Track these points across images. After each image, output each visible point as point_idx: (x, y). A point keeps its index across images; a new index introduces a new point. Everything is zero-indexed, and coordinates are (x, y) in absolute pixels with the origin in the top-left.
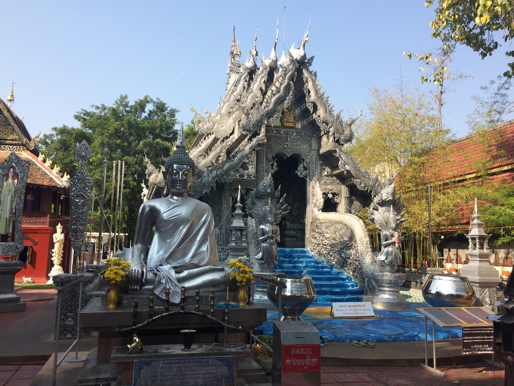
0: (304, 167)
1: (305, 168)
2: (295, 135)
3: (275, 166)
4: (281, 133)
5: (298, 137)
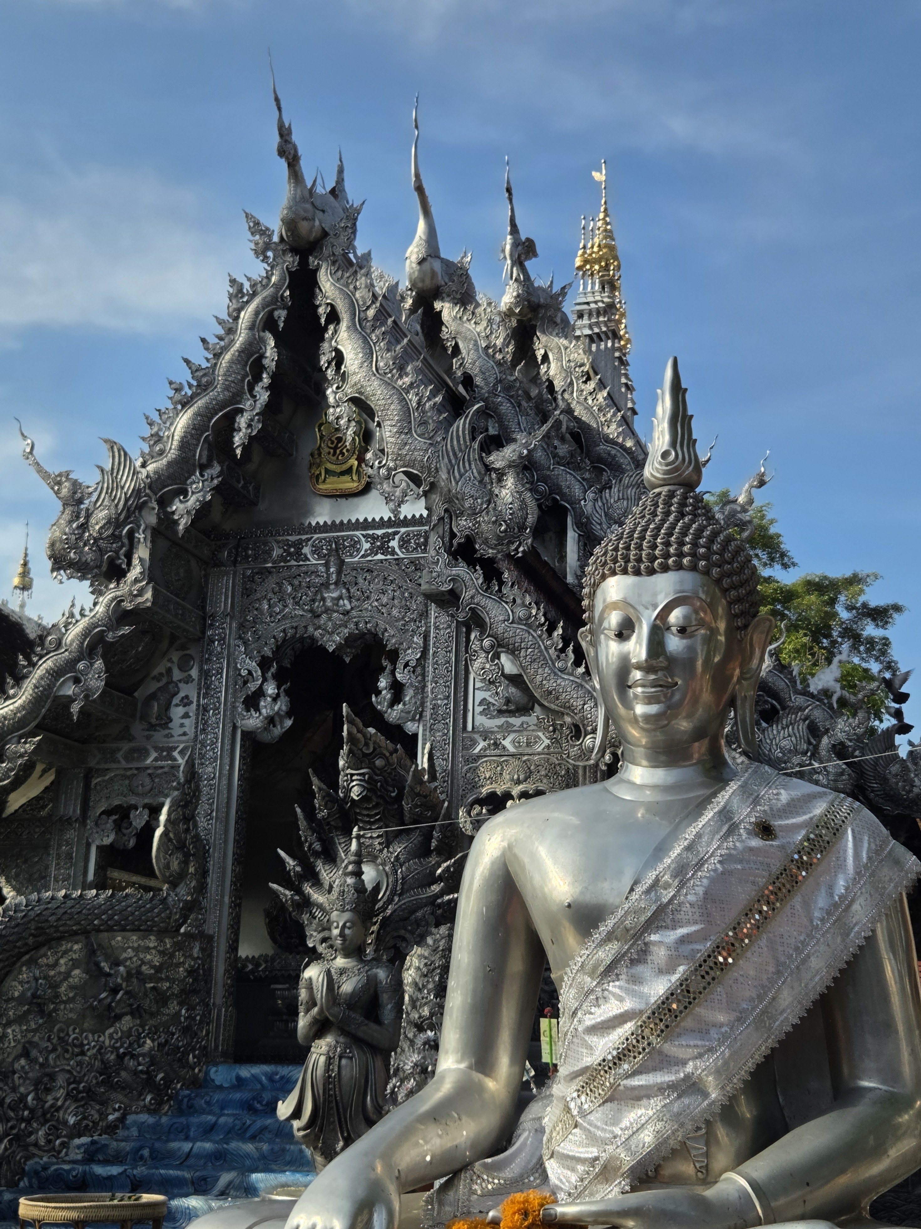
1: (399, 692)
2: (362, 553)
3: (269, 699)
4: (303, 551)
5: (380, 557)
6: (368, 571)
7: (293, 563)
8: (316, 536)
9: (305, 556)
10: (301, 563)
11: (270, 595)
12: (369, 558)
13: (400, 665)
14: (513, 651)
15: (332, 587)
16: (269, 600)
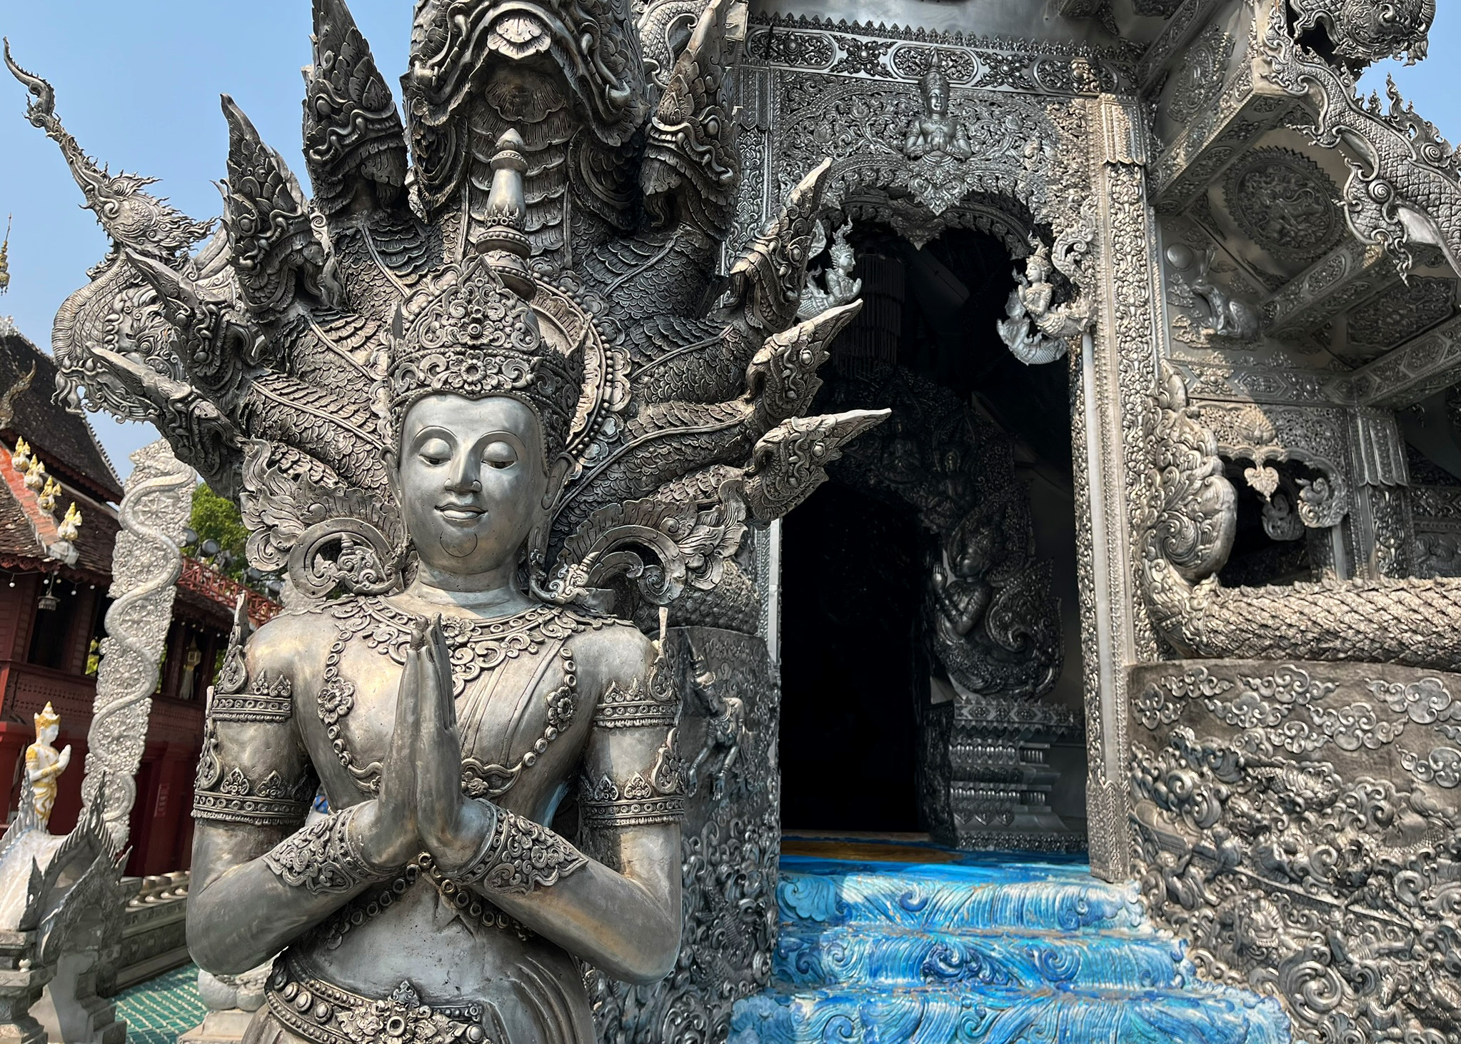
0: (1052, 275)
1: (1064, 290)
2: (978, 78)
3: (841, 271)
4: (882, 59)
5: (1005, 88)
6: (992, 104)
7: (862, 74)
8: (900, 43)
9: (884, 67)
10: (877, 77)
11: (834, 113)
12: (989, 87)
13: (1059, 249)
14: (1423, 208)
15: (935, 117)
16: (832, 123)
